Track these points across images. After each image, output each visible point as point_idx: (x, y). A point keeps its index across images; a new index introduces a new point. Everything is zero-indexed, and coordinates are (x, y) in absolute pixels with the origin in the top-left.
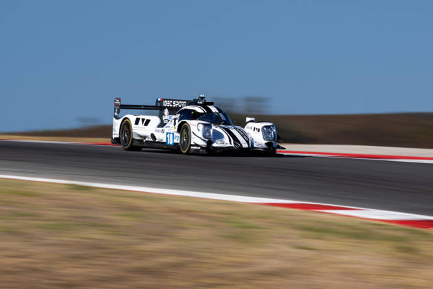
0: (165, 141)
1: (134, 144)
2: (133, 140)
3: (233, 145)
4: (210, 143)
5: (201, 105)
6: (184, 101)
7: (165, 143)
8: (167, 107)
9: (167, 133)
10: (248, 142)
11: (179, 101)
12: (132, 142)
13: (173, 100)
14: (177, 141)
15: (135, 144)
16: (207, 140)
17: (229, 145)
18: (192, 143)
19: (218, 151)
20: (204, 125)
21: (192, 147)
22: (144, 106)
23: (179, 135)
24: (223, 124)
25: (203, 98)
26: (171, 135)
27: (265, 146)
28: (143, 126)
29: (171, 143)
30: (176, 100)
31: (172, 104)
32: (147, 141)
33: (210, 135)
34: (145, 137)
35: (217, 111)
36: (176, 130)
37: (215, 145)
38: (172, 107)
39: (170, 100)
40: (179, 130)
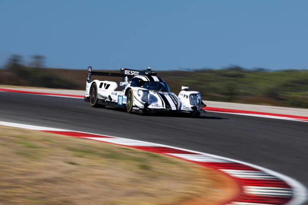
0: (117, 102)
1: (98, 103)
2: (98, 99)
3: (165, 108)
4: (146, 105)
5: (147, 75)
6: (138, 71)
7: (117, 103)
8: (127, 75)
9: (119, 96)
10: (176, 106)
11: (135, 71)
12: (97, 101)
13: (131, 70)
14: (125, 102)
15: (100, 102)
16: (144, 103)
17: (162, 107)
18: (134, 105)
19: (152, 112)
20: (143, 91)
21: (133, 108)
22: (111, 73)
23: (126, 98)
24: (161, 91)
25: (150, 70)
26: (121, 97)
27: (191, 110)
28: (105, 89)
29: (121, 104)
30: (133, 70)
31: (130, 73)
32: (107, 101)
33: (147, 99)
34: (106, 98)
35: (158, 81)
36: (124, 94)
37: (150, 107)
38: (130, 75)
39: (129, 70)
40: (126, 94)
